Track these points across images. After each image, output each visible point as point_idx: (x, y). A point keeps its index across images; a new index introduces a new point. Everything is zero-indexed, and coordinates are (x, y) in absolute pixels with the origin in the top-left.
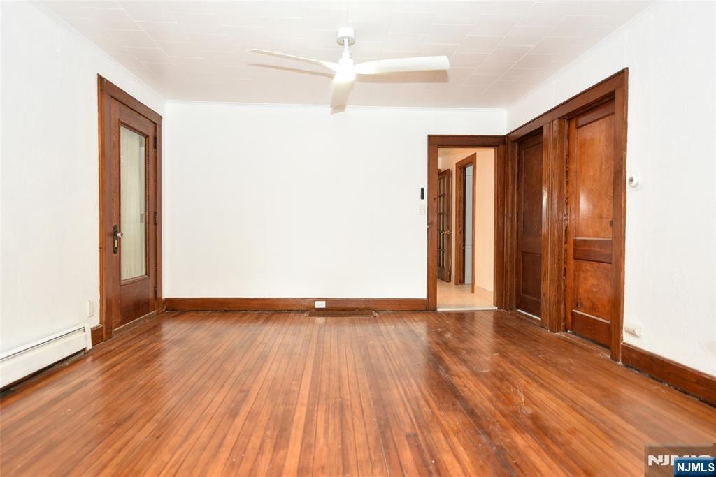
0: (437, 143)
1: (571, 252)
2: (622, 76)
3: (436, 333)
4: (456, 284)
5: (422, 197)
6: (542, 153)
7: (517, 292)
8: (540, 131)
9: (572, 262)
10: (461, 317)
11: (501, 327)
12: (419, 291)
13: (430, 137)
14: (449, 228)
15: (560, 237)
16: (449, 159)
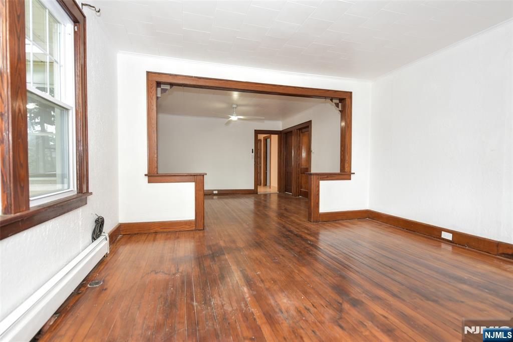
0: (257, 132)
1: (300, 171)
2: (310, 122)
3: (257, 204)
4: (263, 186)
5: (253, 152)
6: (292, 137)
7: (285, 186)
8: (291, 132)
9: (300, 174)
10: (265, 195)
11: (279, 196)
12: (251, 186)
13: (255, 130)
14: (260, 163)
15: (297, 167)
16: (261, 137)
